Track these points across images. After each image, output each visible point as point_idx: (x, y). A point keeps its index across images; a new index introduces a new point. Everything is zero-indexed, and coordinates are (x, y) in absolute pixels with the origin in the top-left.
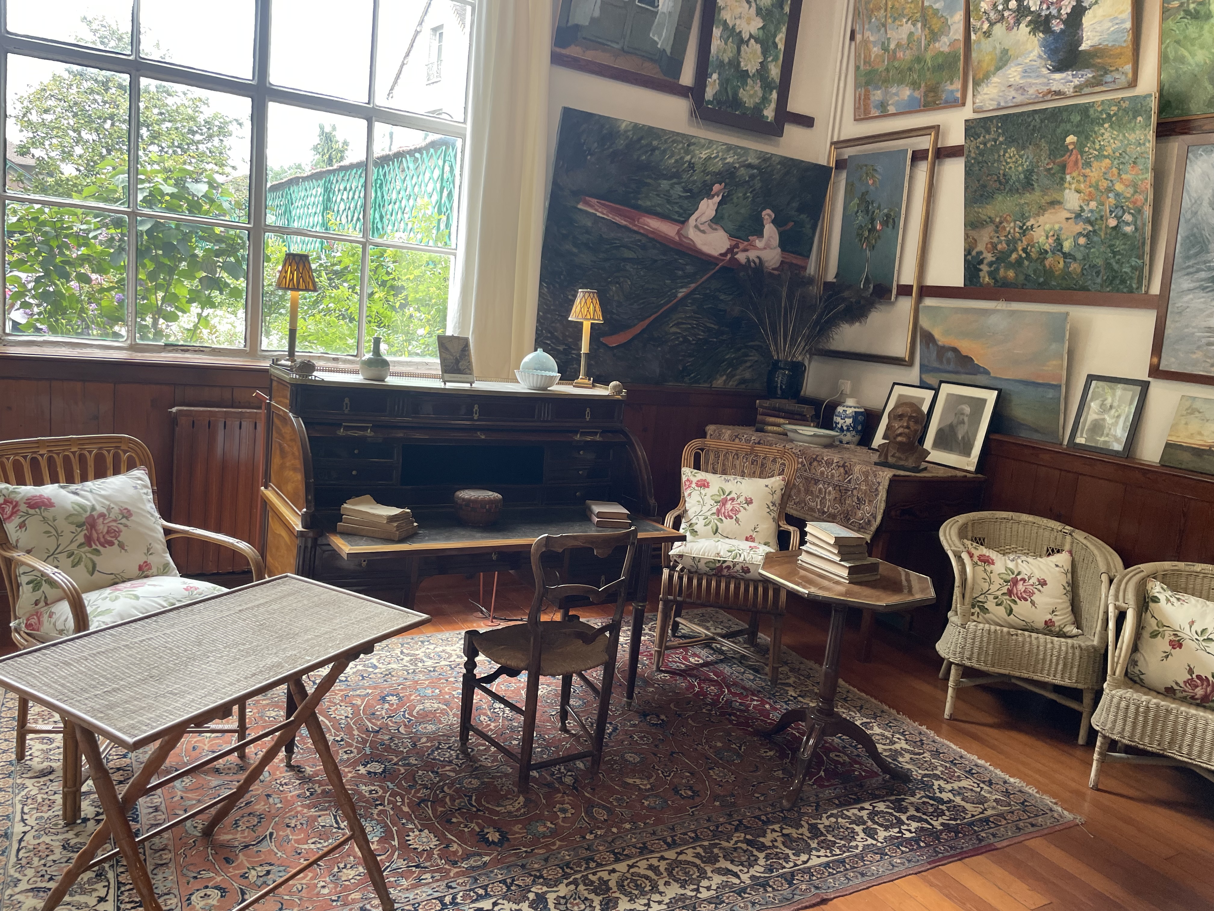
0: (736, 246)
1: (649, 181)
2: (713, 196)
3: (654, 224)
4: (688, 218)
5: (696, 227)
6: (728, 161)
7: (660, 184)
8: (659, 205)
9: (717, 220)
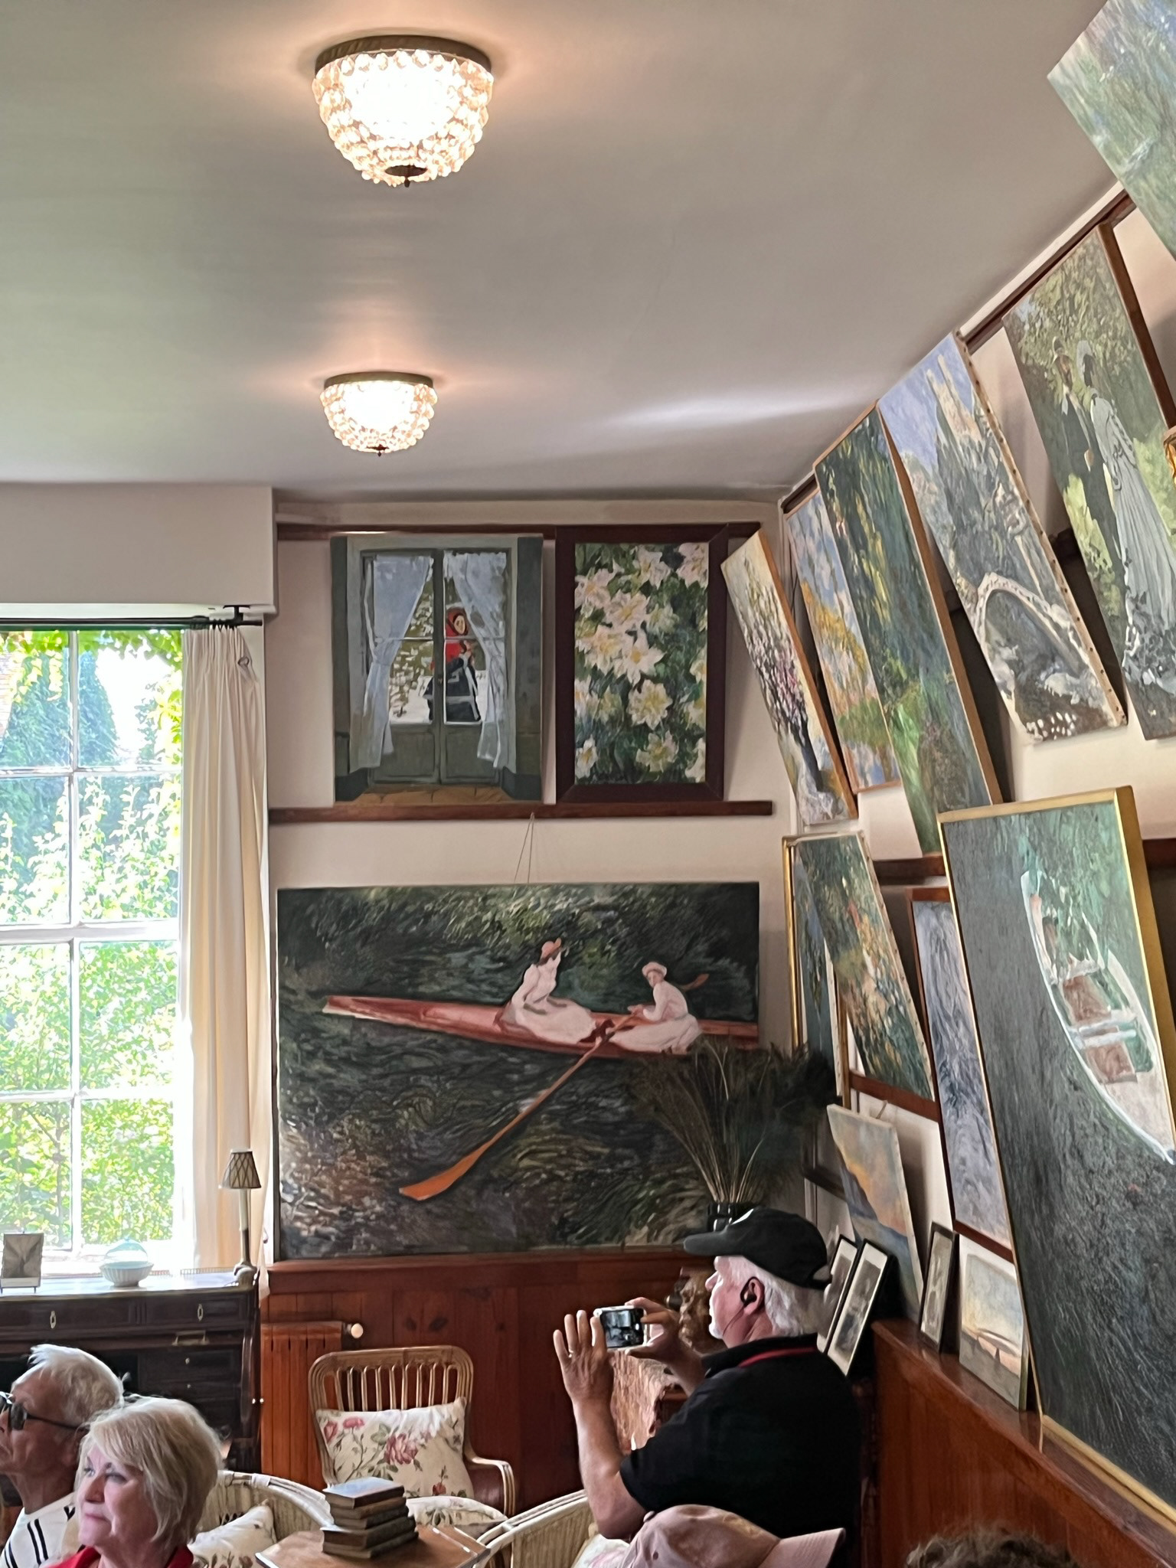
0: (609, 1024)
1: (428, 958)
2: (545, 961)
4: (509, 999)
5: (526, 1007)
6: (556, 908)
7: (449, 960)
8: (454, 988)
9: (562, 991)
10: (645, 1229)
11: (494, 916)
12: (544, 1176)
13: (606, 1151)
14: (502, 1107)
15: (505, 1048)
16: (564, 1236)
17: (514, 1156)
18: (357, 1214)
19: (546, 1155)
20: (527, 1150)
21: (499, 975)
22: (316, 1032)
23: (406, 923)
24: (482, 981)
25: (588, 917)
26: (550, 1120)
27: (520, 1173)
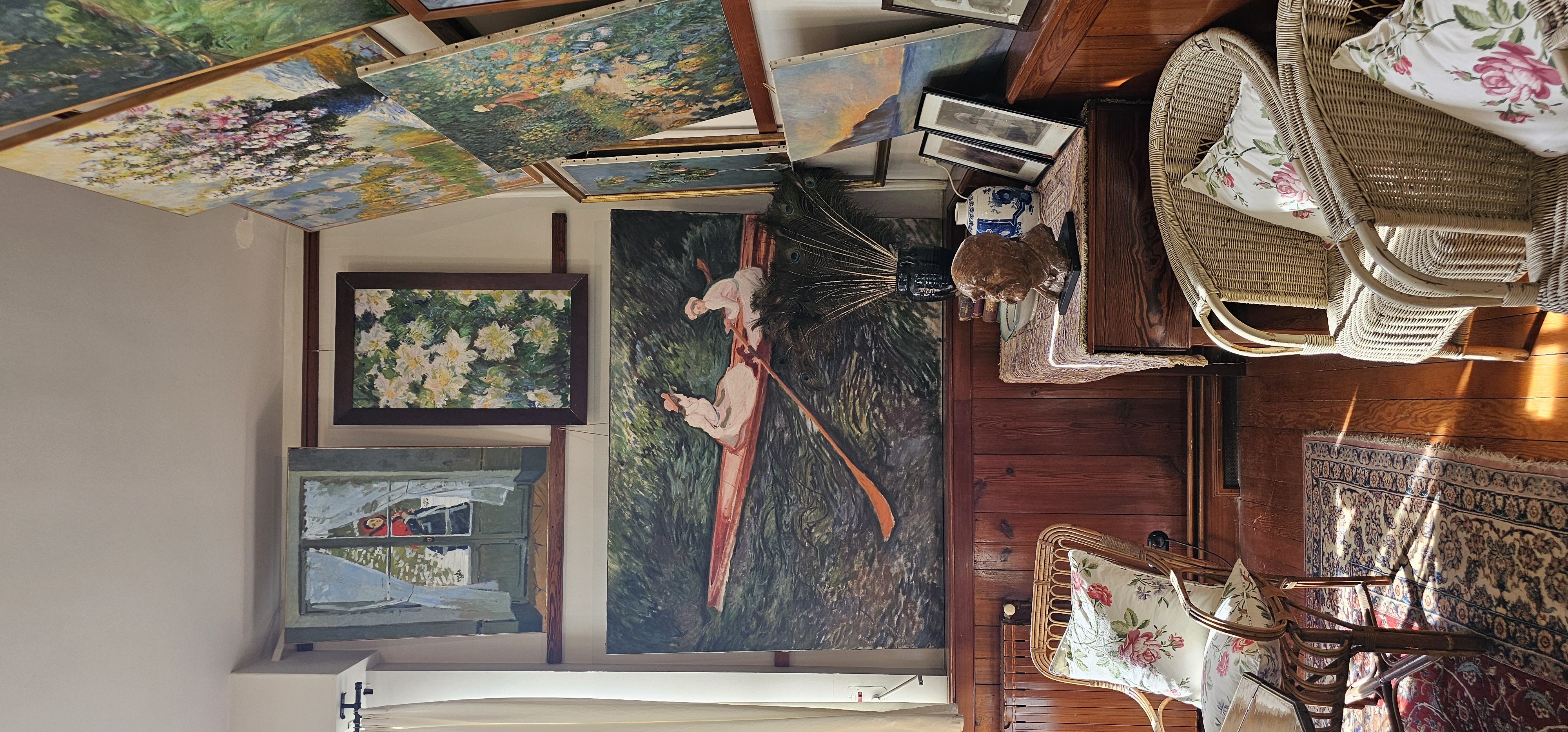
0: (741, 351)
1: (675, 515)
2: (681, 408)
3: (728, 492)
4: (715, 441)
5: (724, 425)
6: (632, 397)
7: (678, 495)
8: (704, 491)
9: (710, 393)
10: (927, 320)
11: (638, 454)
12: (876, 411)
13: (856, 354)
14: (813, 448)
15: (760, 445)
16: (931, 393)
17: (858, 437)
18: (906, 579)
19: (858, 408)
20: (853, 426)
21: (693, 450)
22: (740, 617)
23: (642, 535)
24: (698, 464)
25: (641, 369)
26: (827, 404)
27: (874, 431)
